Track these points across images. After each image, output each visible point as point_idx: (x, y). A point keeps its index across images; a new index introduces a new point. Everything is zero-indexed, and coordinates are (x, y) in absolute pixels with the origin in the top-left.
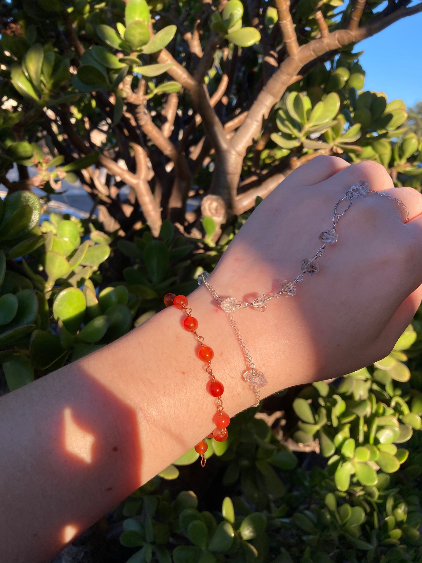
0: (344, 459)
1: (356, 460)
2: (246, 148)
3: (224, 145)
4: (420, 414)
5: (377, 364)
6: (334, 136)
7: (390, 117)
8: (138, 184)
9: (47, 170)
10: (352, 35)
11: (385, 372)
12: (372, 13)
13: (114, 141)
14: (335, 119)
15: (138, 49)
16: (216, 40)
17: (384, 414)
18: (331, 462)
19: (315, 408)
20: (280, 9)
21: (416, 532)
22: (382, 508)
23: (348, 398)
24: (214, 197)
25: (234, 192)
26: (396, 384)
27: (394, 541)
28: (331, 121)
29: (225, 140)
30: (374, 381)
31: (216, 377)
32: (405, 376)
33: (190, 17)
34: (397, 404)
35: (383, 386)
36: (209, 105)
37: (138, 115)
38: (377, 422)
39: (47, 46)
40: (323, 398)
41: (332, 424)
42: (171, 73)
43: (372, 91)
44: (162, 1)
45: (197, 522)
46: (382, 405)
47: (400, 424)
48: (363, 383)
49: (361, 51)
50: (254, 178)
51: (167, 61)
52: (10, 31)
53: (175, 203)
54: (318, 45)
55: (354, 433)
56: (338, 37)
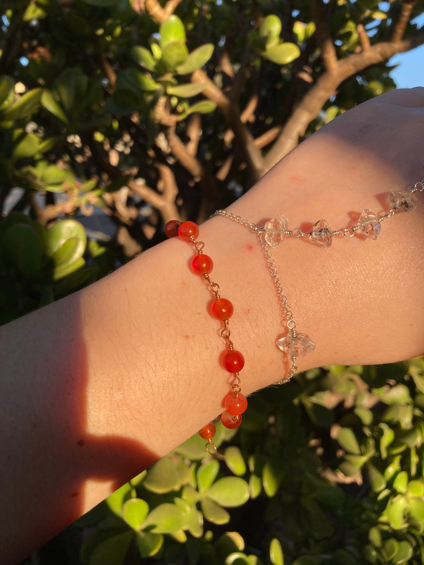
0: (394, 493)
1: (410, 495)
8: (165, 206)
9: (78, 195)
10: (393, 48)
15: (174, 69)
18: (381, 496)
19: (361, 439)
23: (395, 426)
30: (416, 406)
31: (234, 345)
40: (369, 427)
41: (380, 456)
42: (205, 93)
49: (396, 64)
51: (201, 80)
54: (357, 59)
55: (405, 465)
56: (380, 50)
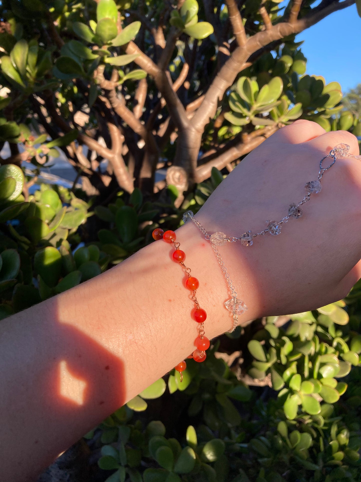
0: (292, 392)
1: (302, 393)
2: (204, 126)
3: (185, 124)
4: (359, 352)
5: (320, 310)
6: (279, 114)
7: (327, 97)
8: (113, 158)
9: (33, 147)
10: (292, 27)
11: (327, 317)
12: (310, 8)
13: (95, 121)
14: (279, 99)
15: (109, 42)
16: (176, 33)
17: (326, 352)
18: (281, 394)
19: (267, 348)
20: (230, 6)
21: (356, 454)
22: (327, 433)
23: (295, 339)
24: (177, 168)
25: (195, 163)
26: (337, 327)
27: (338, 462)
28: (275, 101)
29: (187, 119)
30: (319, 325)
32: (344, 319)
33: (156, 15)
34: (339, 344)
35: (326, 329)
36: (172, 90)
37: (111, 99)
38: (320, 359)
39: (33, 41)
40: (274, 339)
41: (281, 362)
42: (138, 63)
43: (311, 76)
44: (129, 0)
45: (163, 448)
46: (325, 345)
47: (339, 361)
48: (308, 326)
49: (301, 41)
50: (213, 152)
51: (134, 52)
52: (1, 28)
53: (145, 174)
54: (263, 36)
55: (300, 370)
56: (280, 30)
